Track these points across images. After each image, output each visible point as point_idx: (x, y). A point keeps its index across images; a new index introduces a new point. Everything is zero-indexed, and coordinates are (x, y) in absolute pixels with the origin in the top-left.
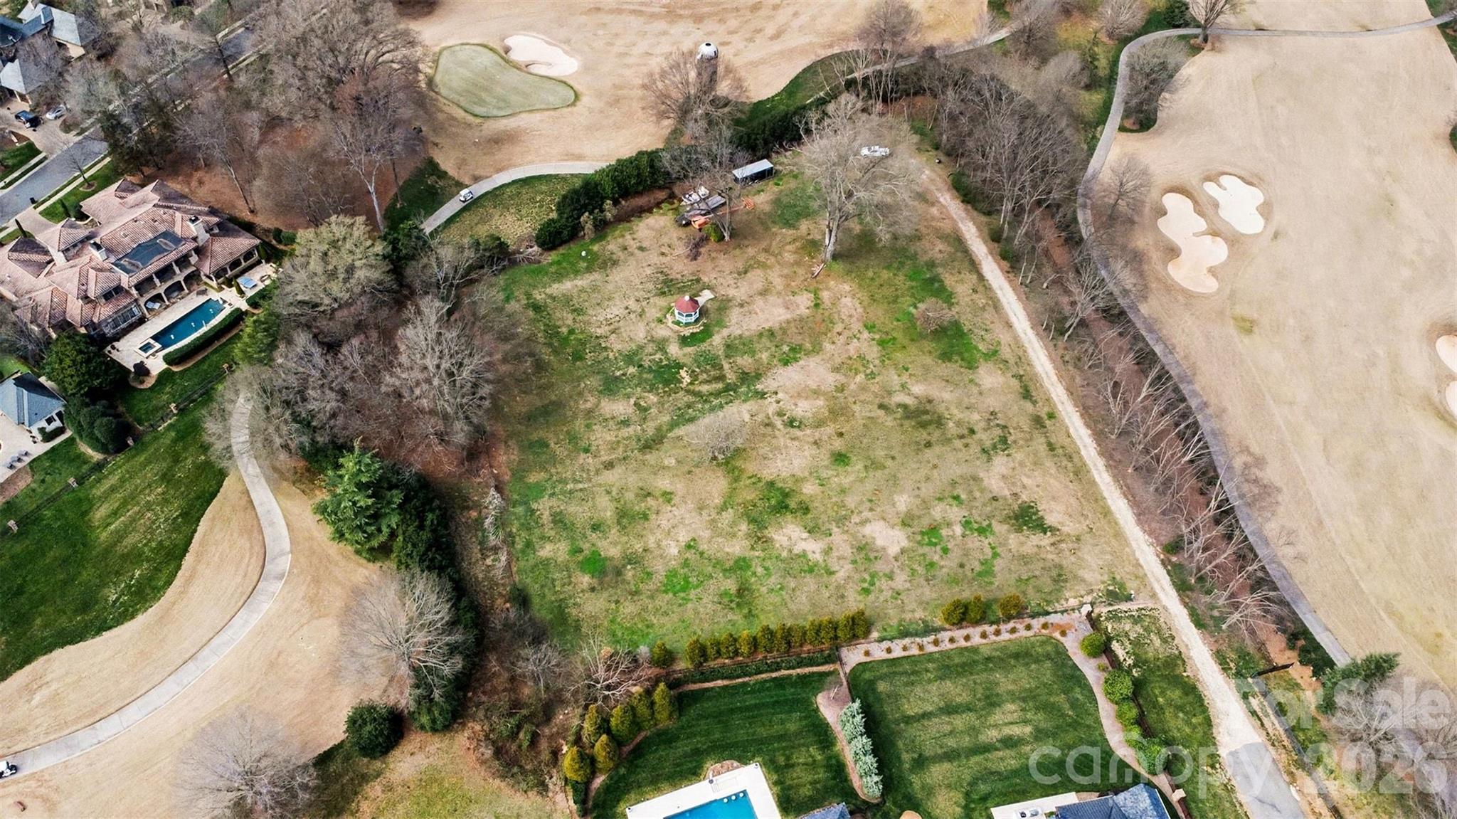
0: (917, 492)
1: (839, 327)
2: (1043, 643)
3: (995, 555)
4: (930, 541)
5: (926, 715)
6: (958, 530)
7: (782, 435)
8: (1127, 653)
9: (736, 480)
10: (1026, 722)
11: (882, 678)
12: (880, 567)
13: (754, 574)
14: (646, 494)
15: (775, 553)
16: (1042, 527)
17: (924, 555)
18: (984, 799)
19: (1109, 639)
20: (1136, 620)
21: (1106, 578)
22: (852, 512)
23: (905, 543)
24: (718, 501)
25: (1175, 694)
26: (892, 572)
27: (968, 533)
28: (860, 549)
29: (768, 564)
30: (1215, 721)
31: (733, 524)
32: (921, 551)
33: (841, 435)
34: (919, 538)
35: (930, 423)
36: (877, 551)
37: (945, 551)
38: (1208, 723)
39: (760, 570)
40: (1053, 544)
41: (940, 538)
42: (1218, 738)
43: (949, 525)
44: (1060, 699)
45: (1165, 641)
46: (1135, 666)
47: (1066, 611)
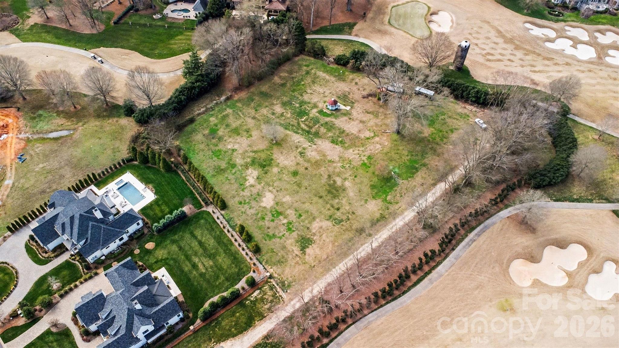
0: (294, 202)
1: (361, 149)
2: (246, 266)
3: (280, 238)
4: (274, 215)
5: (196, 238)
6: (285, 221)
7: (296, 153)
8: (256, 297)
9: (267, 150)
10: (206, 269)
11: (206, 220)
12: (253, 203)
13: (231, 171)
14: (248, 131)
15: (243, 172)
16: (303, 249)
17: (266, 214)
18: (167, 264)
19: (260, 289)
20: (274, 296)
21: (290, 279)
22: (273, 186)
23: (268, 207)
24: (255, 149)
25: (243, 319)
26: (253, 208)
27: (286, 225)
28: (258, 195)
29: (238, 172)
30: (237, 338)
31: (249, 157)
32: (268, 213)
33: (306, 169)
34: (274, 210)
35: (332, 193)
36: (260, 200)
37: (273, 221)
38: (234, 336)
39: (234, 171)
40: (297, 255)
41: (277, 217)
42: (228, 341)
43: (285, 218)
44: (222, 278)
45: (269, 309)
46: (251, 301)
47: (266, 269)
